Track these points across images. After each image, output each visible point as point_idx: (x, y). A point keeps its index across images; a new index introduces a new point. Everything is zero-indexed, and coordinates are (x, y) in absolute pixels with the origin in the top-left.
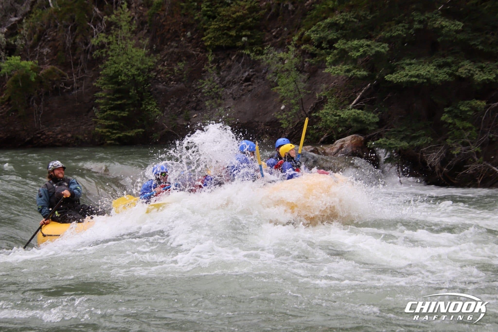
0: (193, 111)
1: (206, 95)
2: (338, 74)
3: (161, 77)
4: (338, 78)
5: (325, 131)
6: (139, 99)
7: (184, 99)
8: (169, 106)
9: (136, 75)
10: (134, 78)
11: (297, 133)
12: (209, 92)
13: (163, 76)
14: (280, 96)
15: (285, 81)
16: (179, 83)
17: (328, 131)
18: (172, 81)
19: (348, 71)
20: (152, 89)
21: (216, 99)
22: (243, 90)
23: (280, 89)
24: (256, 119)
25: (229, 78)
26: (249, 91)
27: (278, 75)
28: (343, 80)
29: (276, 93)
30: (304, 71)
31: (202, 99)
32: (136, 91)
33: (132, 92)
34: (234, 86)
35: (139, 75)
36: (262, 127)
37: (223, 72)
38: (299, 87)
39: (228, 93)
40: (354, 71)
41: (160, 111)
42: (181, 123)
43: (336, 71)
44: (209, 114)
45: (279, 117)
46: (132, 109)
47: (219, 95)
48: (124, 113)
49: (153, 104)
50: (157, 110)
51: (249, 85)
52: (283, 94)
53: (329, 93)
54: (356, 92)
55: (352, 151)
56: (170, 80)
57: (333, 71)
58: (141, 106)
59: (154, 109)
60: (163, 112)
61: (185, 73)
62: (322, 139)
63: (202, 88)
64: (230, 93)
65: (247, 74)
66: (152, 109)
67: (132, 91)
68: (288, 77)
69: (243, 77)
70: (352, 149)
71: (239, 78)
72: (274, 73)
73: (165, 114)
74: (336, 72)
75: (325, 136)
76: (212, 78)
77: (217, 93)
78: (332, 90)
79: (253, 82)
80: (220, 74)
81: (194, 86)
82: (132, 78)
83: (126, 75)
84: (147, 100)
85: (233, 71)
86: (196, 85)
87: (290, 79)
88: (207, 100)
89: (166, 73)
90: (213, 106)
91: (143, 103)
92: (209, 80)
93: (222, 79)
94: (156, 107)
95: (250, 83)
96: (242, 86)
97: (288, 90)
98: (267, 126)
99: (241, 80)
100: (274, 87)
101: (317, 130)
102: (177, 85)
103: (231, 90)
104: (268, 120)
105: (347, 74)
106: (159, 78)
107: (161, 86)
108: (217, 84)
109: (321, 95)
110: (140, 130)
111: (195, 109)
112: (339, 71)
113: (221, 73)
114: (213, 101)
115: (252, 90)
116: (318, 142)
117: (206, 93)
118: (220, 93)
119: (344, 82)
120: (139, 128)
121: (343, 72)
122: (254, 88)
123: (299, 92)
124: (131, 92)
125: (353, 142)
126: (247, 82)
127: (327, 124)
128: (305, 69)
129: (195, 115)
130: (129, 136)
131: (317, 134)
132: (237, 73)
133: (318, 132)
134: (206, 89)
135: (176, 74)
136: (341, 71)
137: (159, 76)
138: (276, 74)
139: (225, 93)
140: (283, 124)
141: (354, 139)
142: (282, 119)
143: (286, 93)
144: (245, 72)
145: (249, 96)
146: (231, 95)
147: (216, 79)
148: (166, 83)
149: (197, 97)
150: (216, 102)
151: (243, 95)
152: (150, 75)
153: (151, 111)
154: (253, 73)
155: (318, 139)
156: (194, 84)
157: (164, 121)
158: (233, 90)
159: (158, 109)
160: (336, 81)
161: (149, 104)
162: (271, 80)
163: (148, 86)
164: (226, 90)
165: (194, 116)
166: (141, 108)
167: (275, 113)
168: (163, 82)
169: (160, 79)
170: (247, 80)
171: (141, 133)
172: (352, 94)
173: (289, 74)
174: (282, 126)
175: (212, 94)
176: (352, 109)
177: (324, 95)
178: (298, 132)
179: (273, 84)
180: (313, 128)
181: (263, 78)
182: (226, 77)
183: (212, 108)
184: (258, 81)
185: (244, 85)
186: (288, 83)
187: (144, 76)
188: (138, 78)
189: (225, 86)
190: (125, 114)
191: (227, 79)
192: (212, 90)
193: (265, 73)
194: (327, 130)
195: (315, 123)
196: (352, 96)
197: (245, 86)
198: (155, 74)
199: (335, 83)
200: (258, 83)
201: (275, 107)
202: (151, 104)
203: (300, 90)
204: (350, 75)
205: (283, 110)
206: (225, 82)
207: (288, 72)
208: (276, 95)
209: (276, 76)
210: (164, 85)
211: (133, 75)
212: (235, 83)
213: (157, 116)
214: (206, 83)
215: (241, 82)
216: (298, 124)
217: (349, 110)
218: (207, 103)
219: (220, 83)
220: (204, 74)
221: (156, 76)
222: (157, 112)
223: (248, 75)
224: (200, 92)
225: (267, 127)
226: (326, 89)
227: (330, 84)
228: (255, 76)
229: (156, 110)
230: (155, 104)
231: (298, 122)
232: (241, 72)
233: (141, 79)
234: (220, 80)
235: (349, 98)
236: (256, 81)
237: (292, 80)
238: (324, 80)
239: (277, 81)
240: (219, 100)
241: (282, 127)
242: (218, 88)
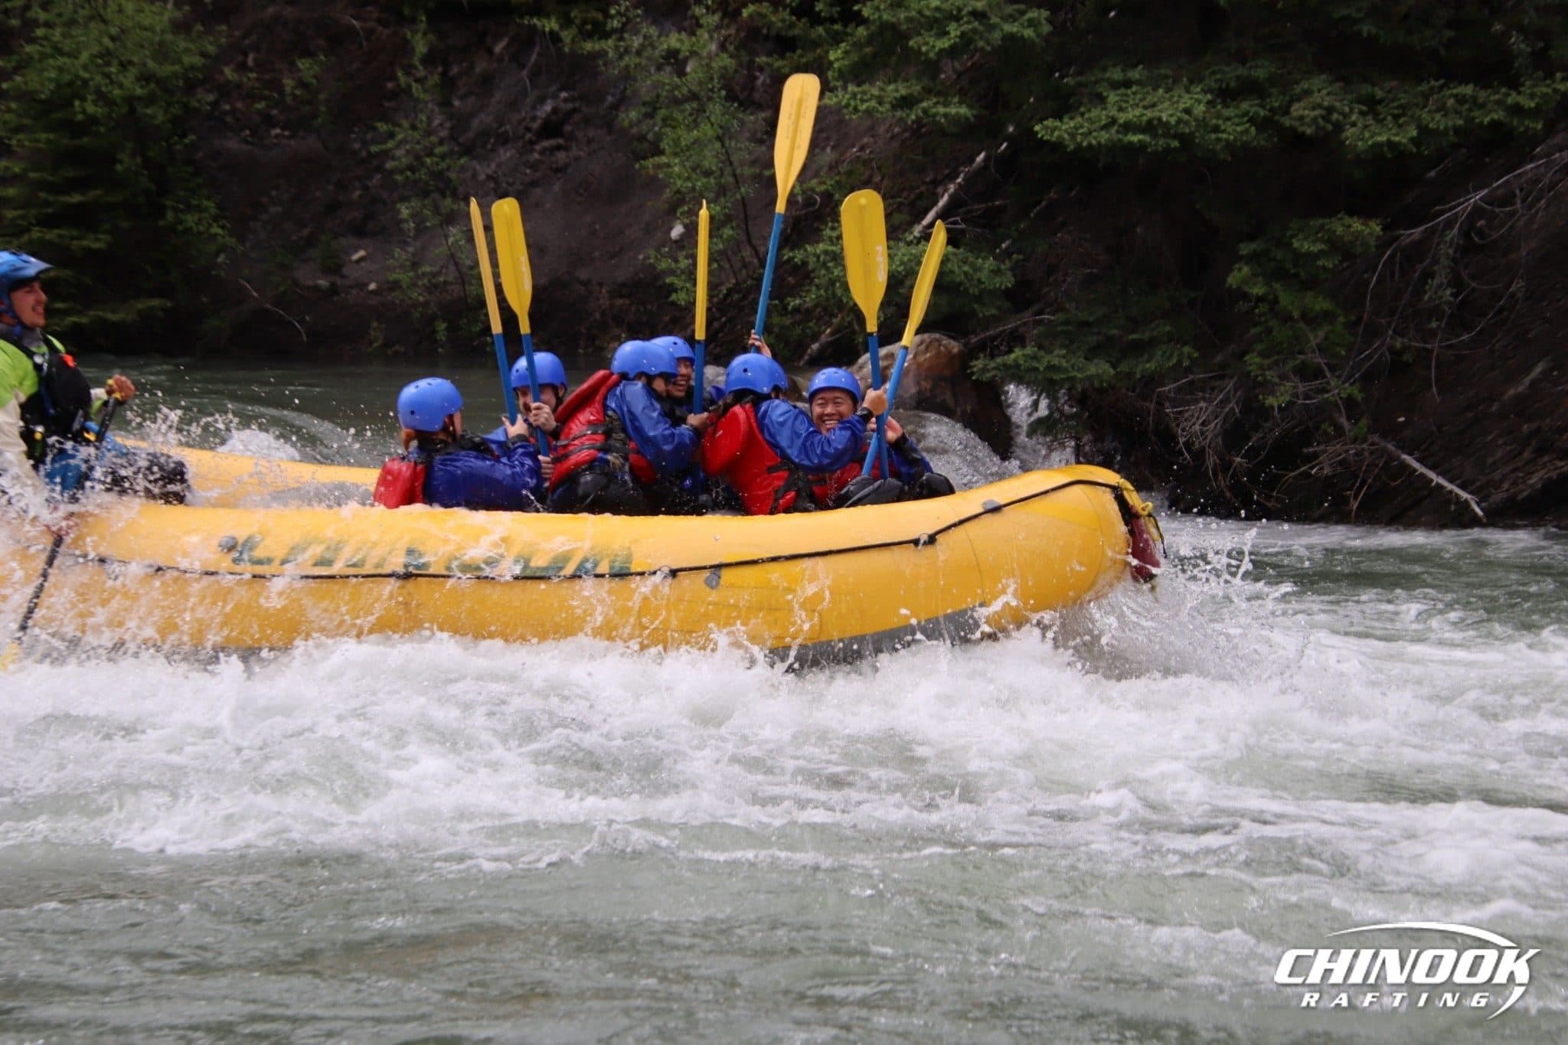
0: (352, 240)
1: (399, 178)
2: (869, 112)
3: (233, 112)
4: (872, 128)
5: (827, 318)
6: (153, 187)
7: (318, 194)
8: (264, 217)
9: (139, 98)
10: (132, 111)
11: (724, 326)
12: (412, 169)
13: (239, 105)
14: (667, 193)
15: (687, 138)
16: (301, 133)
17: (834, 321)
18: (274, 126)
19: (906, 102)
20: (200, 154)
21: (436, 196)
22: (534, 166)
23: (668, 165)
24: (583, 274)
25: (483, 120)
26: (558, 170)
27: (663, 112)
28: (893, 137)
29: (654, 179)
30: (753, 103)
31: (385, 195)
32: (139, 160)
33: (126, 162)
34: (501, 151)
35: (150, 100)
36: (604, 302)
37: (462, 98)
38: (734, 158)
39: (482, 177)
40: (924, 104)
41: (231, 235)
42: (310, 283)
43: (863, 101)
44: (411, 249)
45: (664, 265)
46: (124, 225)
47: (449, 181)
48: (98, 240)
49: (206, 209)
50: (220, 231)
51: (558, 148)
52: (679, 183)
53: (838, 182)
54: (935, 183)
55: (919, 392)
56: (269, 121)
57: (852, 103)
58: (163, 216)
59: (210, 226)
60: (242, 239)
61: (322, 96)
62: (815, 346)
63: (386, 155)
64: (489, 177)
65: (548, 107)
66: (202, 228)
67: (122, 156)
68: (695, 121)
69: (534, 119)
70: (918, 383)
71: (520, 122)
72: (644, 104)
73: (248, 245)
74: (864, 107)
75: (824, 338)
76: (424, 118)
77: (439, 176)
78: (849, 173)
79: (571, 137)
80: (451, 105)
81: (357, 146)
82: (125, 109)
83: (101, 97)
84: (182, 193)
85: (498, 96)
86: (365, 143)
87: (707, 130)
88: (404, 199)
89: (251, 97)
90: (423, 221)
91: (168, 203)
92: (413, 127)
93: (459, 123)
94: (216, 219)
95: (561, 141)
96: (532, 151)
97: (694, 169)
98: (621, 297)
99: (528, 129)
100: (645, 158)
101: (798, 317)
102: (292, 142)
103: (493, 166)
104: (622, 275)
105: (899, 113)
106: (226, 113)
107: (232, 144)
108: (441, 143)
109: (812, 190)
110: (155, 302)
111: (360, 231)
112: (873, 103)
113: (457, 103)
114: (426, 202)
115: (567, 166)
116: (801, 357)
117: (402, 172)
118: (453, 175)
119: (896, 144)
120: (151, 296)
121: (888, 106)
122: (577, 159)
123: (735, 176)
124: (121, 162)
125: (921, 359)
126: (548, 137)
127: (834, 294)
128: (757, 96)
129: (362, 253)
130: (114, 323)
131: (798, 331)
132: (513, 105)
133: (799, 323)
134: (401, 157)
135: (289, 99)
136: (880, 103)
137: (227, 107)
138: (652, 109)
139: (469, 174)
140: (676, 291)
141: (927, 349)
142: (673, 273)
143: (688, 179)
144: (542, 100)
145: (557, 188)
146: (492, 185)
147: (436, 122)
148: (254, 133)
149: (366, 188)
150: (436, 210)
151: (534, 184)
152: (194, 104)
153: (200, 233)
154: (570, 106)
155: (801, 346)
156: (355, 140)
157: (246, 271)
158: (499, 166)
159: (223, 227)
160: (865, 140)
161: (189, 208)
162: (635, 130)
163: (186, 141)
164: (474, 163)
165: (355, 257)
166: (161, 223)
167: (652, 252)
168: (242, 129)
169: (229, 119)
170: (551, 128)
171: (161, 314)
172: (923, 188)
173: (701, 110)
174: (673, 297)
175: (422, 175)
176: (918, 243)
177: (823, 188)
178: (729, 321)
179: (646, 145)
180: (785, 308)
181: (609, 126)
182: (472, 115)
183: (421, 230)
184: (591, 133)
185: (538, 147)
186: (696, 141)
187: (169, 104)
188: (149, 111)
189: (468, 150)
190: (97, 242)
191: (475, 123)
192: (423, 164)
193: (615, 107)
194: (832, 315)
195: (793, 291)
196: (920, 196)
197: (542, 152)
198: (211, 98)
199: (862, 149)
200: (589, 141)
201: (649, 230)
202: (199, 209)
203: (738, 172)
204: (913, 117)
205: (676, 242)
206: (471, 135)
207: (695, 105)
208: (654, 185)
209: (650, 116)
210: (247, 142)
211: (131, 100)
212: (504, 140)
213: (217, 255)
214: (400, 137)
215: (528, 136)
216: (730, 291)
217: (909, 244)
218: (405, 211)
219: (452, 138)
220: (392, 104)
221: (215, 104)
222: (220, 240)
223: (555, 111)
224: (379, 169)
225: (619, 302)
226: (831, 168)
227: (842, 154)
228: (577, 117)
229: (216, 230)
230: (213, 211)
231: (729, 285)
232: (529, 100)
233: (157, 115)
234: (452, 129)
235: (912, 204)
236: (580, 134)
237: (710, 133)
238: (824, 135)
239: (659, 137)
240: (448, 202)
241: (673, 304)
242: (443, 157)
